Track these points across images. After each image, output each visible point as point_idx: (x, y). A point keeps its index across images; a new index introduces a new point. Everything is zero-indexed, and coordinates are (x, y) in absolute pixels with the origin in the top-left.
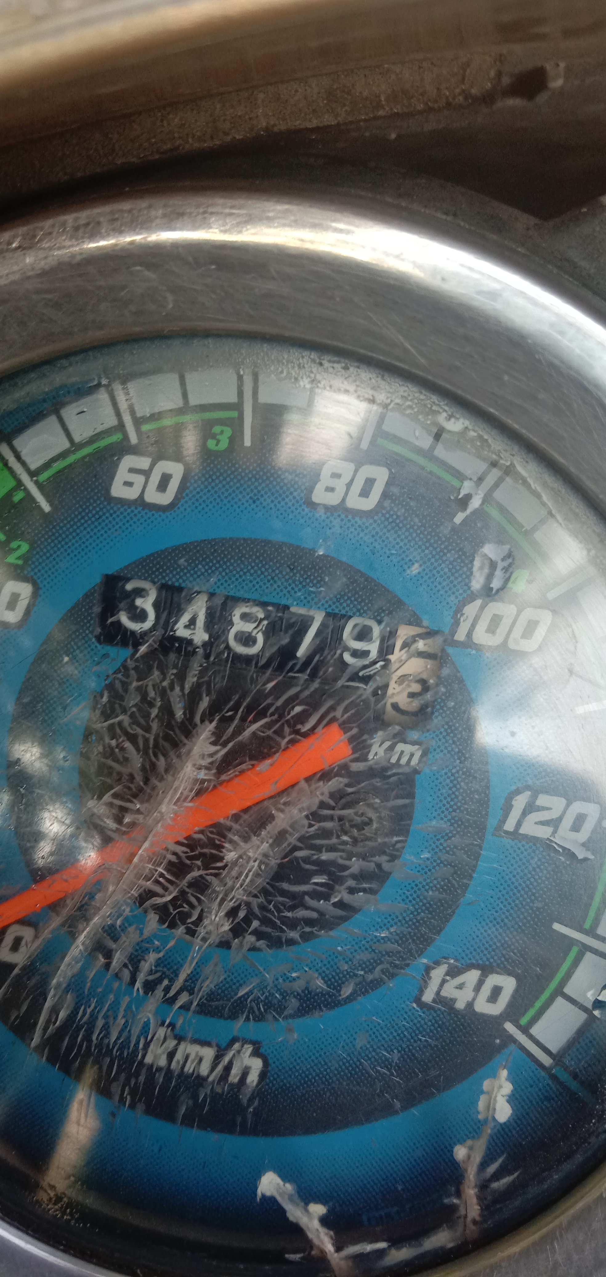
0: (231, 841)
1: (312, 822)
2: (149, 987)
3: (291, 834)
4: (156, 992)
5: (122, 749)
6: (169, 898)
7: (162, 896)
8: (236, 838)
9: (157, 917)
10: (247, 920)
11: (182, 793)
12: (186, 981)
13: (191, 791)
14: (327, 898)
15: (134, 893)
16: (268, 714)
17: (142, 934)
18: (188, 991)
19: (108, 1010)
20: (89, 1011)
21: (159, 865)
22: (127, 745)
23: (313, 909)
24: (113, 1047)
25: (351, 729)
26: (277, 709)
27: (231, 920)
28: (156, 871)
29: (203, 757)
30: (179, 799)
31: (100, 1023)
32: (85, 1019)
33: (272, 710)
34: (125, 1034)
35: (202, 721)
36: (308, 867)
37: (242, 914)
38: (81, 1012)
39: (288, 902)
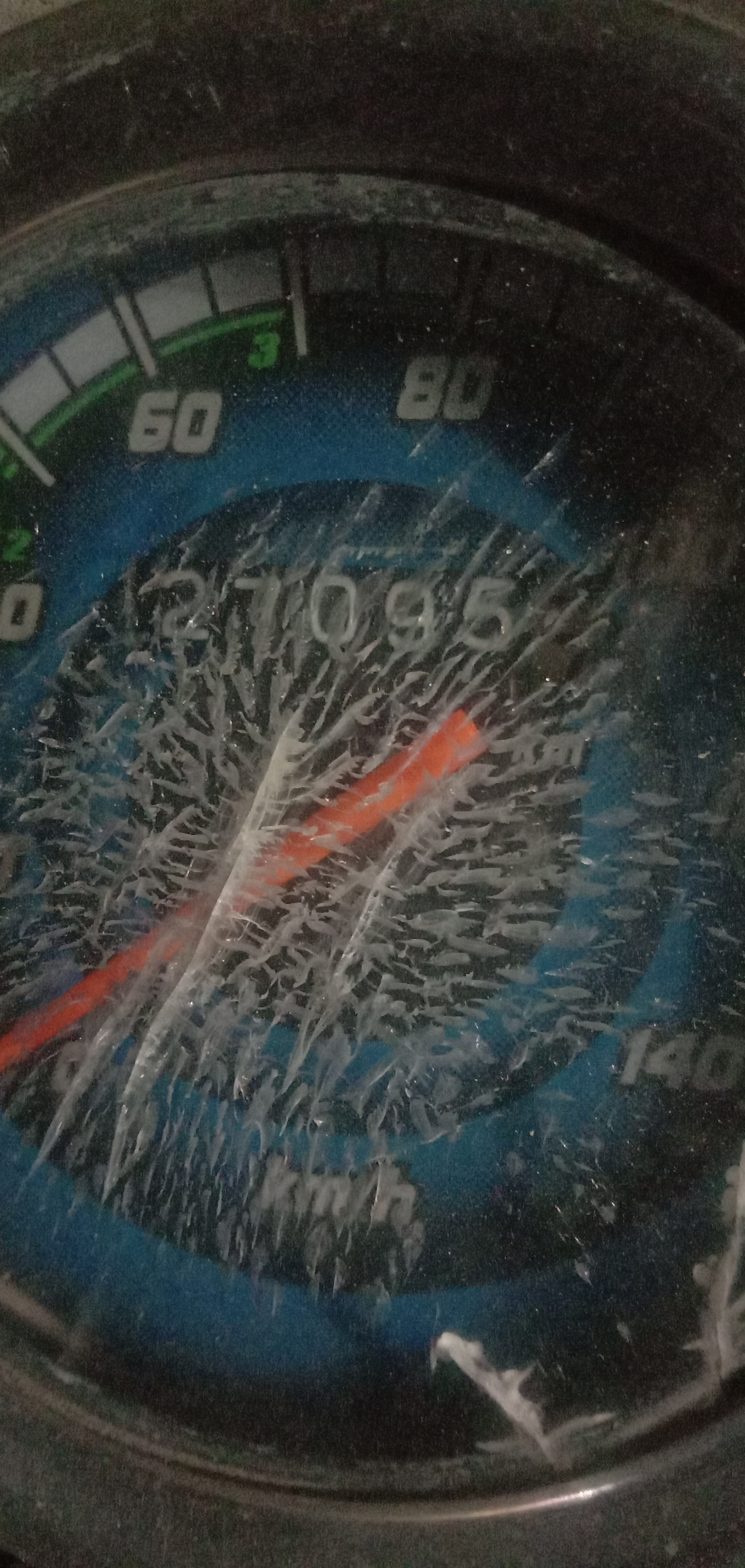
0: (340, 871)
1: (448, 830)
3: (420, 852)
4: (263, 1089)
5: (180, 765)
6: (267, 956)
7: (255, 956)
8: (345, 865)
9: (254, 986)
10: (374, 977)
11: (267, 814)
12: (301, 1068)
13: (280, 807)
15: (220, 958)
16: (370, 690)
17: (236, 1012)
18: (304, 1081)
19: (202, 1125)
20: (176, 1128)
21: (248, 914)
22: (186, 757)
23: (461, 951)
25: (486, 694)
26: (382, 680)
27: (353, 978)
28: (245, 922)
30: (263, 824)
31: (193, 1142)
32: (173, 1139)
33: (375, 682)
34: (228, 1153)
35: (282, 709)
36: (447, 893)
37: (367, 967)
38: (166, 1130)
39: (427, 945)
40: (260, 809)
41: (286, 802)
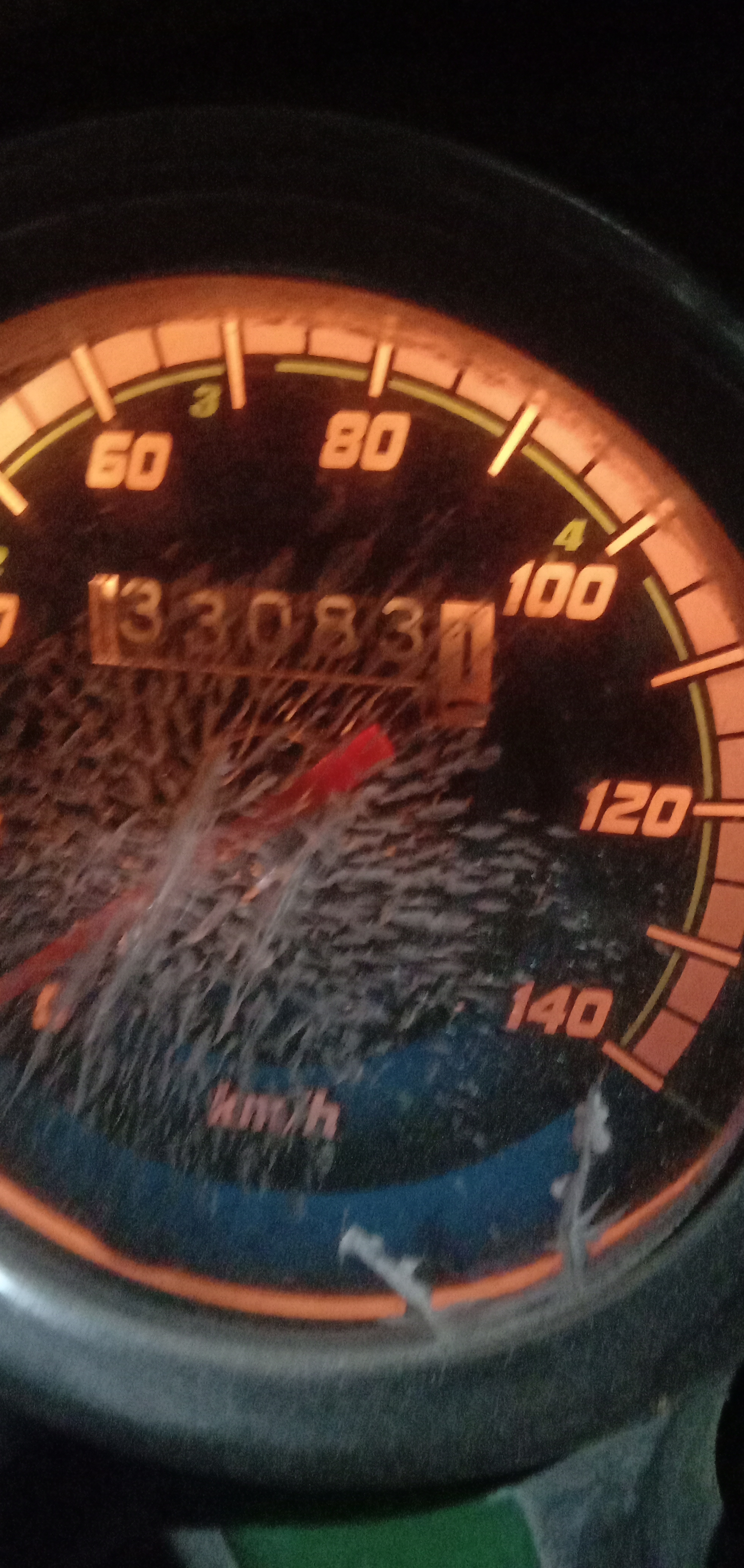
2: (193, 1035)
3: (326, 854)
4: (201, 1040)
8: (264, 864)
9: (192, 959)
10: (291, 953)
11: (202, 821)
12: (232, 1023)
13: (213, 815)
14: (374, 919)
17: (177, 978)
18: (235, 1033)
19: (152, 1067)
20: (131, 1069)
21: (186, 901)
23: (361, 934)
24: (163, 1104)
27: (273, 953)
28: (184, 908)
29: (222, 776)
30: (199, 829)
31: (146, 1079)
34: (174, 1088)
35: (213, 735)
36: (349, 889)
39: (332, 929)
40: (195, 816)
41: (218, 811)
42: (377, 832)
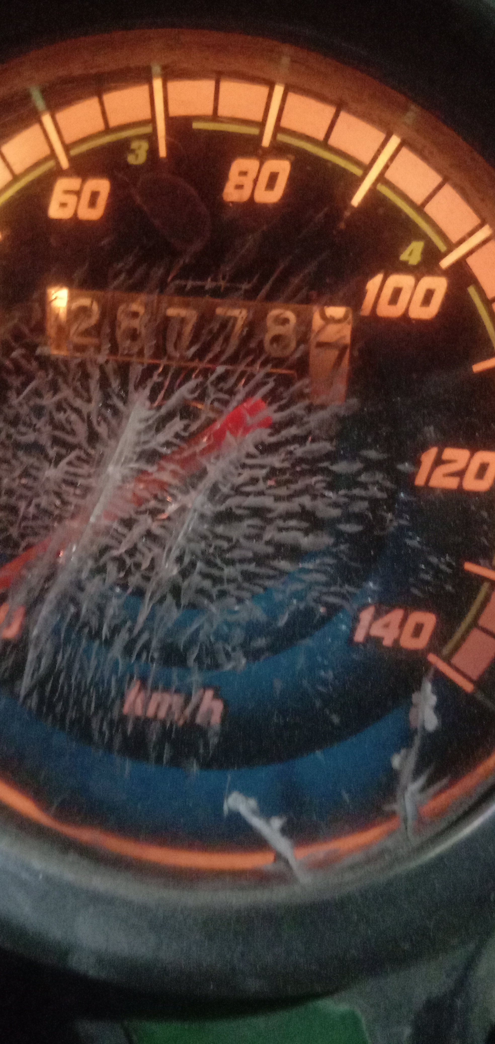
0: (173, 496)
1: (241, 471)
2: (115, 631)
3: (223, 485)
4: (121, 633)
5: (70, 422)
6: (125, 549)
7: (117, 549)
8: (175, 492)
9: (116, 567)
11: (126, 458)
12: (145, 620)
13: (135, 452)
14: (258, 537)
15: (95, 549)
16: (193, 377)
17: (104, 584)
18: (147, 628)
19: (82, 655)
20: (66, 656)
21: (113, 521)
22: (74, 417)
23: (248, 549)
24: (90, 687)
25: (267, 384)
26: (201, 371)
27: (179, 565)
28: (111, 527)
29: (141, 421)
31: (77, 666)
32: (64, 663)
33: (196, 372)
34: (99, 674)
35: (136, 388)
36: (239, 512)
37: (188, 558)
38: (59, 658)
39: (225, 545)
40: (121, 454)
41: (138, 449)
42: (262, 467)
